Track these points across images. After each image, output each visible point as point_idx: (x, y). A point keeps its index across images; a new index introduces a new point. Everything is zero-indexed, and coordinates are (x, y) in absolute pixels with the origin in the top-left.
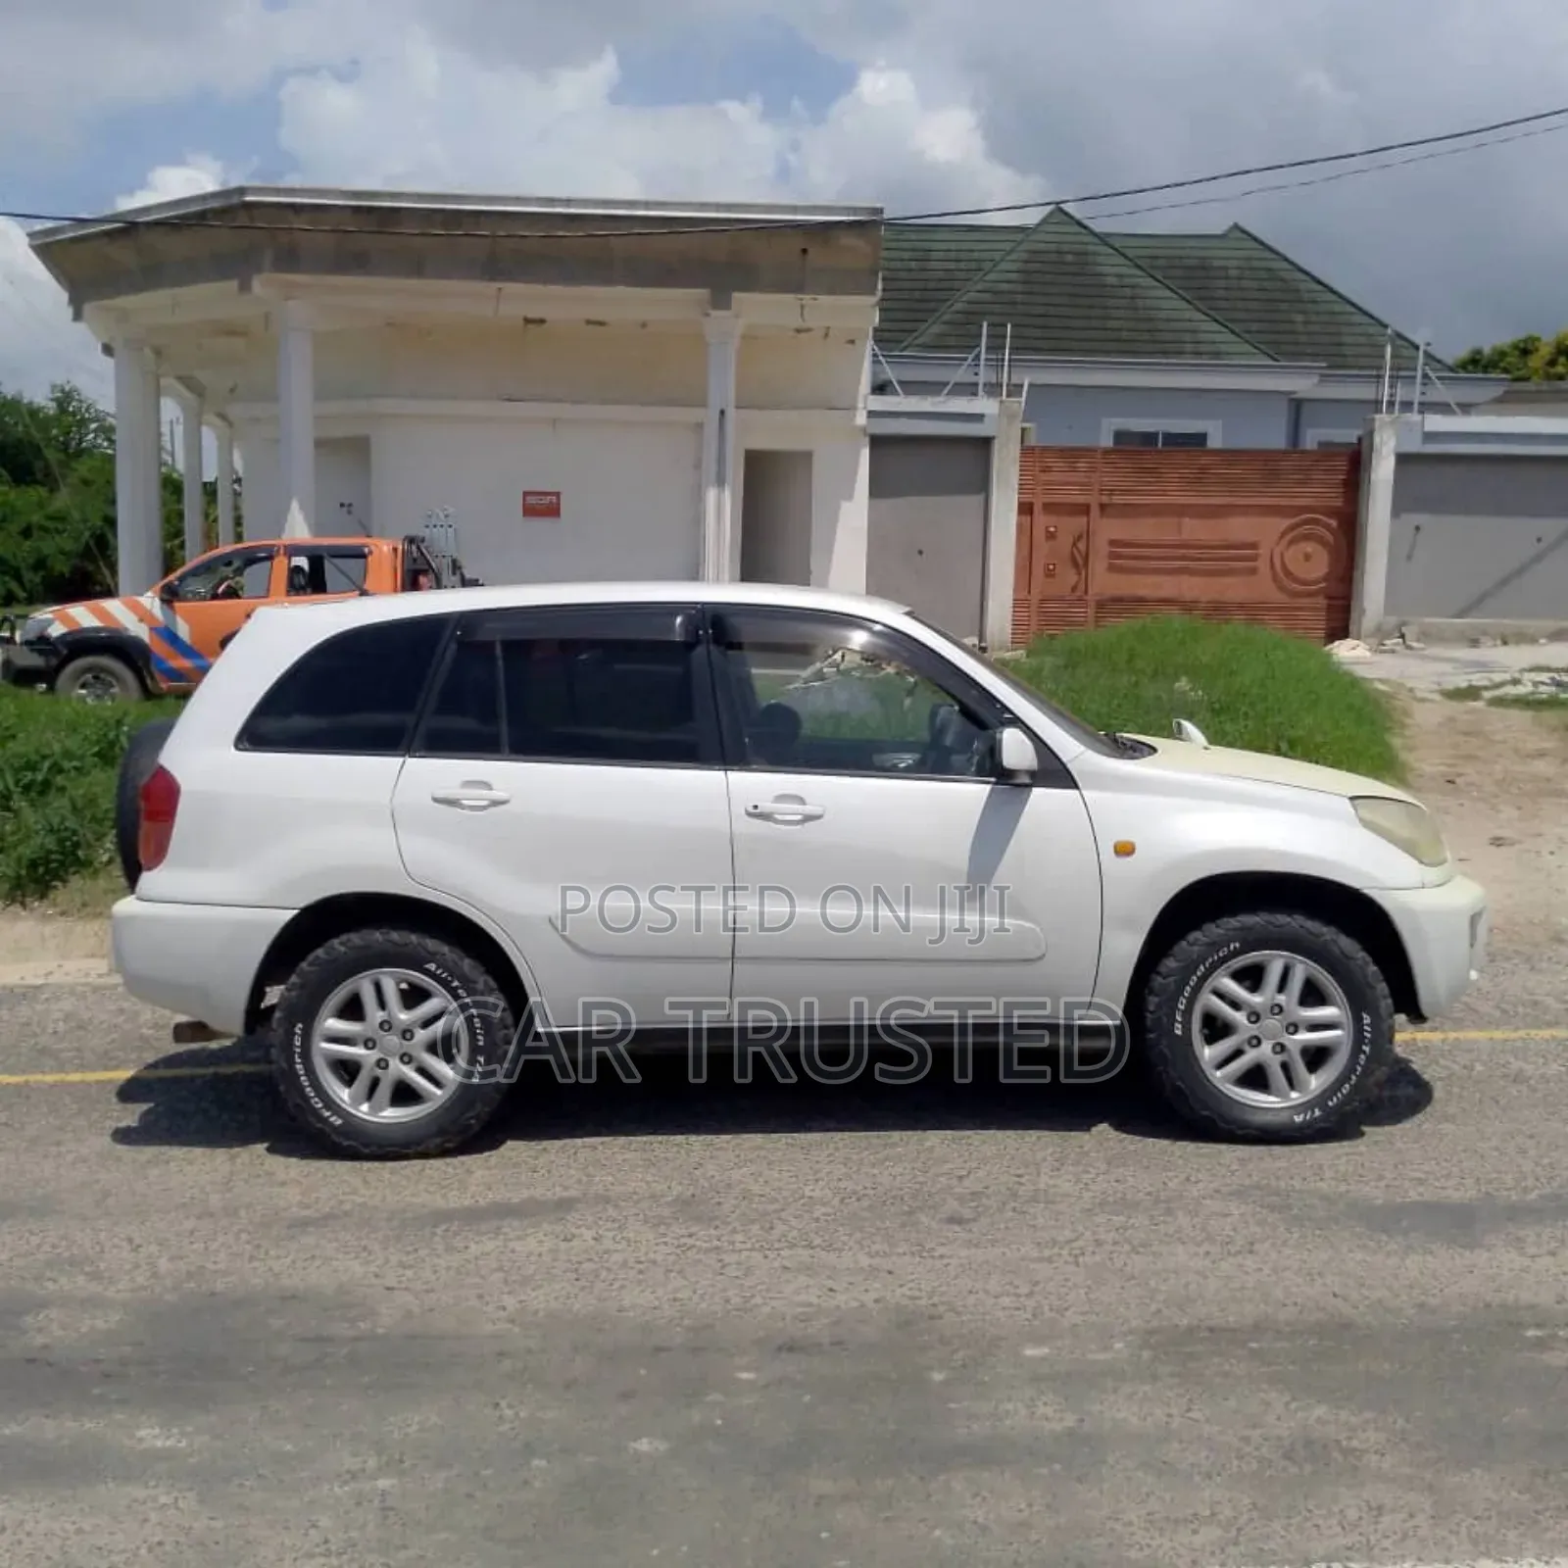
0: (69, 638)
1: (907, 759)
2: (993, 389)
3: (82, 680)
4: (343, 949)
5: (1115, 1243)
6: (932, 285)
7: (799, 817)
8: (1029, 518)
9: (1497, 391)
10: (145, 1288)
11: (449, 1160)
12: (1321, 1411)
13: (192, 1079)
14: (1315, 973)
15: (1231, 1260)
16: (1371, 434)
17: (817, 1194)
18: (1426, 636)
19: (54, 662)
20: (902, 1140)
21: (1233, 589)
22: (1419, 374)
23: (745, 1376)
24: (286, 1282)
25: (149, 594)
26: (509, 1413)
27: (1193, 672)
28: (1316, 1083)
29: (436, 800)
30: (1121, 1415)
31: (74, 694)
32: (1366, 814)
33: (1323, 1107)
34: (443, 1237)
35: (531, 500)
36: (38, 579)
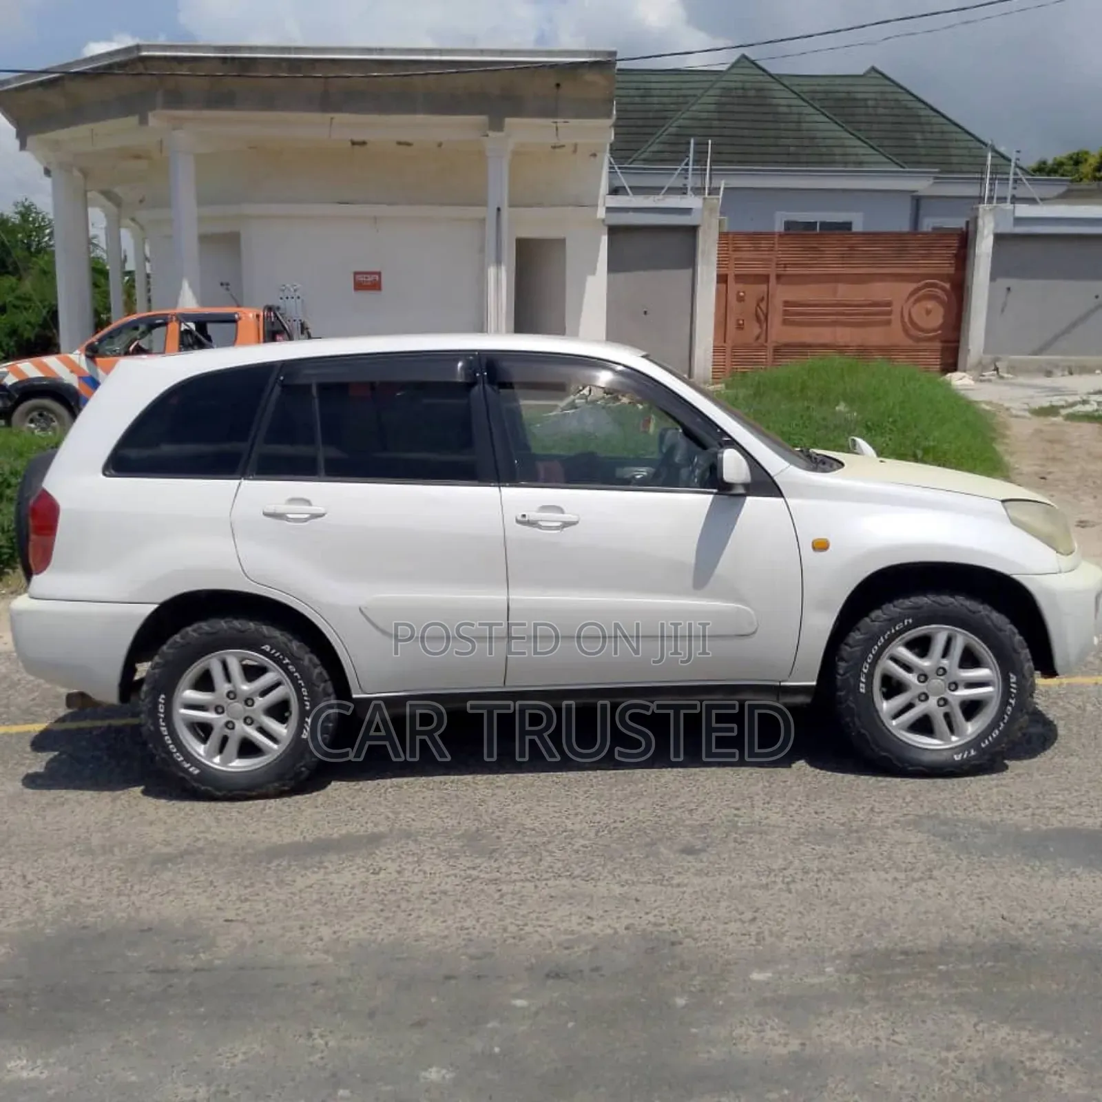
0: (20, 386)
1: (641, 473)
2: (698, 191)
3: (30, 416)
4: (195, 635)
5: (819, 871)
6: (651, 115)
7: (558, 524)
8: (725, 286)
9: (1061, 189)
10: (30, 922)
11: (286, 799)
12: (1003, 1031)
13: (90, 730)
14: (974, 643)
15: (915, 885)
16: (976, 219)
17: (577, 827)
18: (1013, 369)
19: (9, 404)
20: (643, 776)
21: (874, 336)
22: (1011, 177)
23: (519, 1003)
24: (144, 914)
25: (77, 352)
26: (321, 1042)
27: (850, 400)
28: (972, 729)
29: (266, 515)
30: (837, 1039)
31: (24, 429)
32: (1014, 514)
33: (977, 748)
34: (276, 872)
35: (361, 278)
36: (12, 343)
